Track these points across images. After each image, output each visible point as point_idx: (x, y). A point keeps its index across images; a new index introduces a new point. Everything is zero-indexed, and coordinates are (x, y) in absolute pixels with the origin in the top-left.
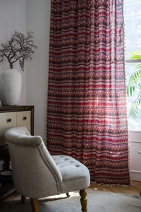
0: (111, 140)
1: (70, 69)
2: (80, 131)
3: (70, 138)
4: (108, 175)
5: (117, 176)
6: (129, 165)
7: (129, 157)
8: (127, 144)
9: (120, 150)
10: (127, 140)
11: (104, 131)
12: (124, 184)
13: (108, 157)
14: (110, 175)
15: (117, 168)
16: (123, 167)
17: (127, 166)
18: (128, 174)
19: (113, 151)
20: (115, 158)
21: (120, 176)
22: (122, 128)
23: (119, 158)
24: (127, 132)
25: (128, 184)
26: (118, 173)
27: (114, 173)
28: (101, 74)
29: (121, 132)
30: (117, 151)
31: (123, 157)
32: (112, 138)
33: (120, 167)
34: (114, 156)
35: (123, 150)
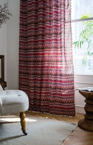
0: (61, 81)
1: (32, 29)
2: (39, 74)
3: (32, 80)
4: (59, 108)
5: (66, 109)
6: (75, 101)
7: (75, 95)
8: (73, 84)
9: (68, 89)
10: (73, 81)
11: (56, 75)
12: (71, 115)
13: (60, 95)
14: (61, 108)
15: (66, 103)
16: (71, 102)
17: (73, 102)
18: (74, 108)
19: (63, 89)
20: (64, 95)
21: (68, 109)
22: (69, 72)
23: (67, 95)
24: (73, 75)
25: (74, 115)
26: (66, 107)
27: (63, 107)
28: (53, 31)
29: (69, 75)
30: (65, 89)
31: (70, 95)
32: (62, 80)
33: (68, 103)
34: (63, 93)
35: (70, 89)
